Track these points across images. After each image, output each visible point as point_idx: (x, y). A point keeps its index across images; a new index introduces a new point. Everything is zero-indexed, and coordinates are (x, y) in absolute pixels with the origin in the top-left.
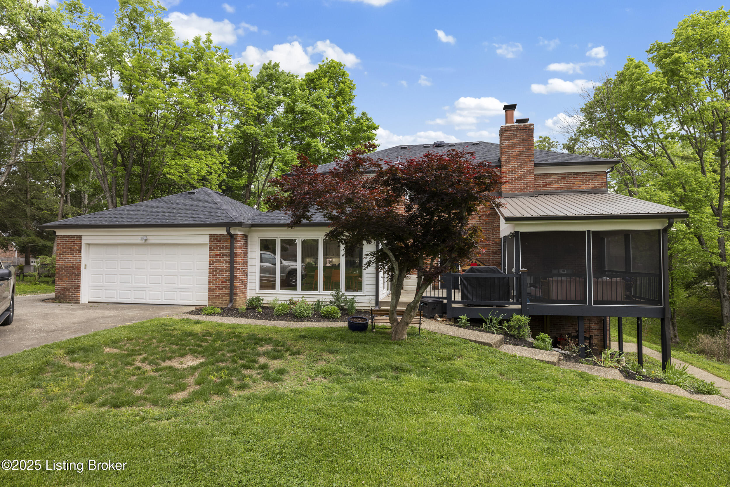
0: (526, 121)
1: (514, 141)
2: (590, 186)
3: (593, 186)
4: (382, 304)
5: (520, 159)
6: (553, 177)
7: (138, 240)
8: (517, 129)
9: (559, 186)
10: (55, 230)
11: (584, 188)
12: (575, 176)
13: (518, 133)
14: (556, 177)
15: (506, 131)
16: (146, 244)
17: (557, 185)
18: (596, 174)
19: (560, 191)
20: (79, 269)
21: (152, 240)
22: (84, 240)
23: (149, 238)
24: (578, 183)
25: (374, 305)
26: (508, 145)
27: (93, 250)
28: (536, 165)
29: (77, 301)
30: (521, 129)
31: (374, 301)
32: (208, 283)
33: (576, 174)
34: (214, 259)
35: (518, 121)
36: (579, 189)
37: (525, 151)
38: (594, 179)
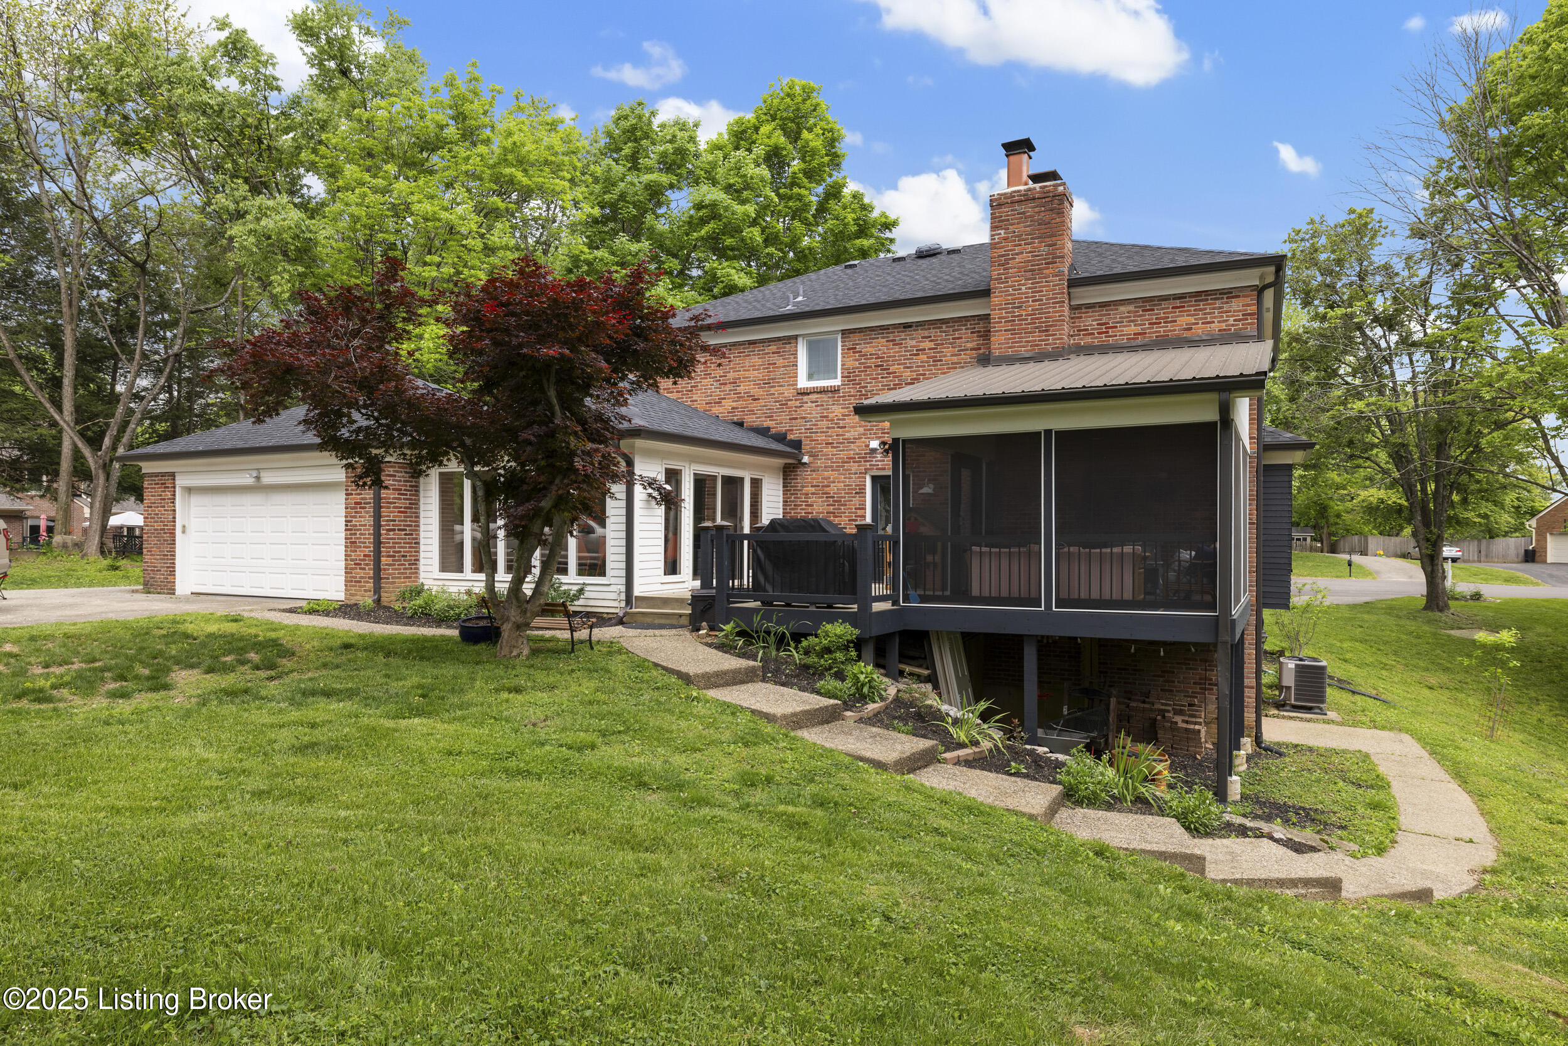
0: (1053, 176)
1: (1019, 228)
2: (1216, 327)
3: (1223, 326)
4: (639, 603)
5: (1033, 271)
6: (1122, 309)
7: (247, 479)
8: (1027, 198)
9: (1139, 329)
10: (141, 464)
11: (1199, 331)
12: (1178, 303)
13: (1028, 209)
14: (1131, 308)
15: (1000, 205)
16: (258, 488)
17: (1133, 329)
18: (1229, 294)
19: (1139, 341)
20: (173, 534)
21: (268, 478)
22: (181, 481)
23: (262, 474)
24: (1184, 320)
25: (623, 604)
26: (1005, 239)
27: (195, 500)
28: (1074, 283)
29: (172, 592)
30: (1034, 199)
31: (623, 596)
32: (344, 558)
33: (1181, 297)
34: (353, 509)
35: (1036, 178)
36: (1186, 334)
37: (1044, 249)
38: (1226, 307)
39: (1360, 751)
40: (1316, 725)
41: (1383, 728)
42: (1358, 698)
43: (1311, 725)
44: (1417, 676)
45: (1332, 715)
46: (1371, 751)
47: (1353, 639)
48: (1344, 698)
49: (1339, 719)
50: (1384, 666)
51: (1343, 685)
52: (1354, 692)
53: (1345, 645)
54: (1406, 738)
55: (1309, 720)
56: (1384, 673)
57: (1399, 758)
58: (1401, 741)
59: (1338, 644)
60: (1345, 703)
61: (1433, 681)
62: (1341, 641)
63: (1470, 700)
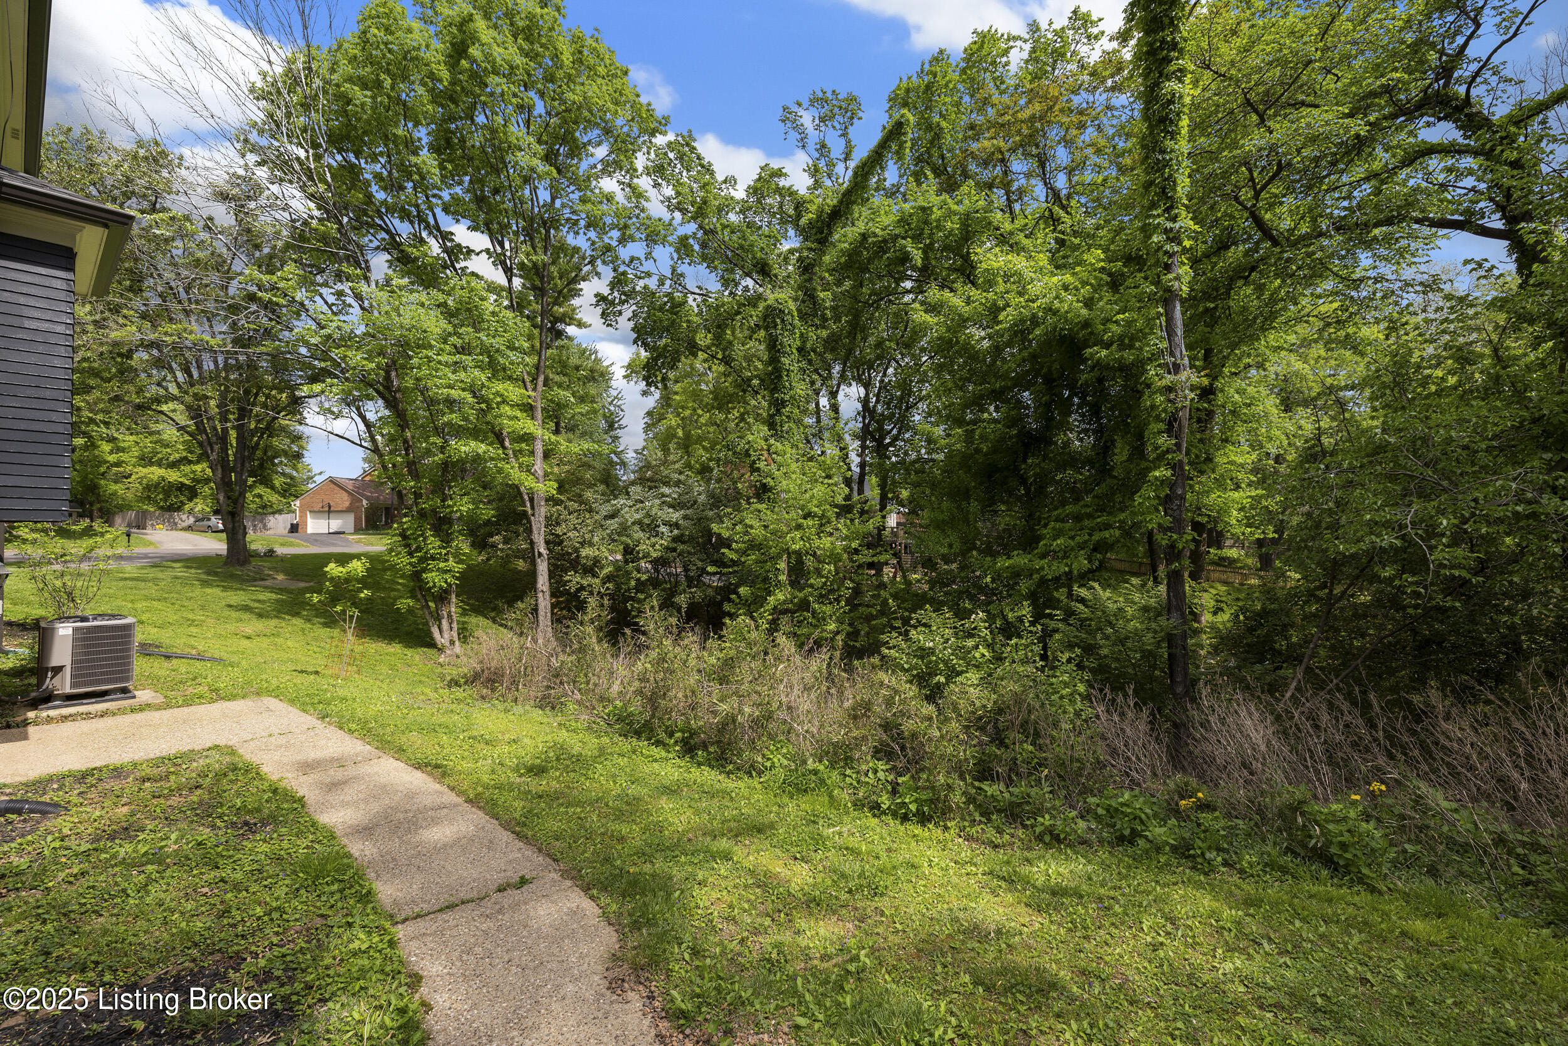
39: (217, 747)
40: (119, 719)
41: (232, 697)
42: (175, 661)
43: (109, 721)
44: (231, 627)
45: (144, 695)
46: (233, 741)
47: (147, 598)
48: (159, 668)
49: (160, 699)
50: (192, 623)
51: (147, 650)
52: (168, 657)
53: (139, 605)
54: (272, 703)
55: (103, 714)
56: (194, 630)
57: (283, 740)
58: (268, 710)
59: (130, 605)
60: (162, 673)
61: (249, 630)
62: (132, 601)
63: (289, 643)
